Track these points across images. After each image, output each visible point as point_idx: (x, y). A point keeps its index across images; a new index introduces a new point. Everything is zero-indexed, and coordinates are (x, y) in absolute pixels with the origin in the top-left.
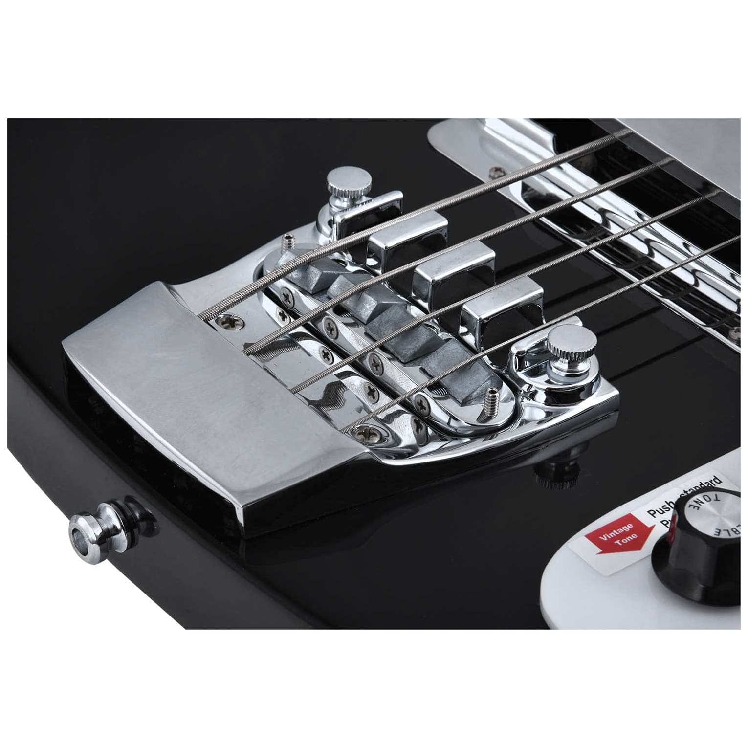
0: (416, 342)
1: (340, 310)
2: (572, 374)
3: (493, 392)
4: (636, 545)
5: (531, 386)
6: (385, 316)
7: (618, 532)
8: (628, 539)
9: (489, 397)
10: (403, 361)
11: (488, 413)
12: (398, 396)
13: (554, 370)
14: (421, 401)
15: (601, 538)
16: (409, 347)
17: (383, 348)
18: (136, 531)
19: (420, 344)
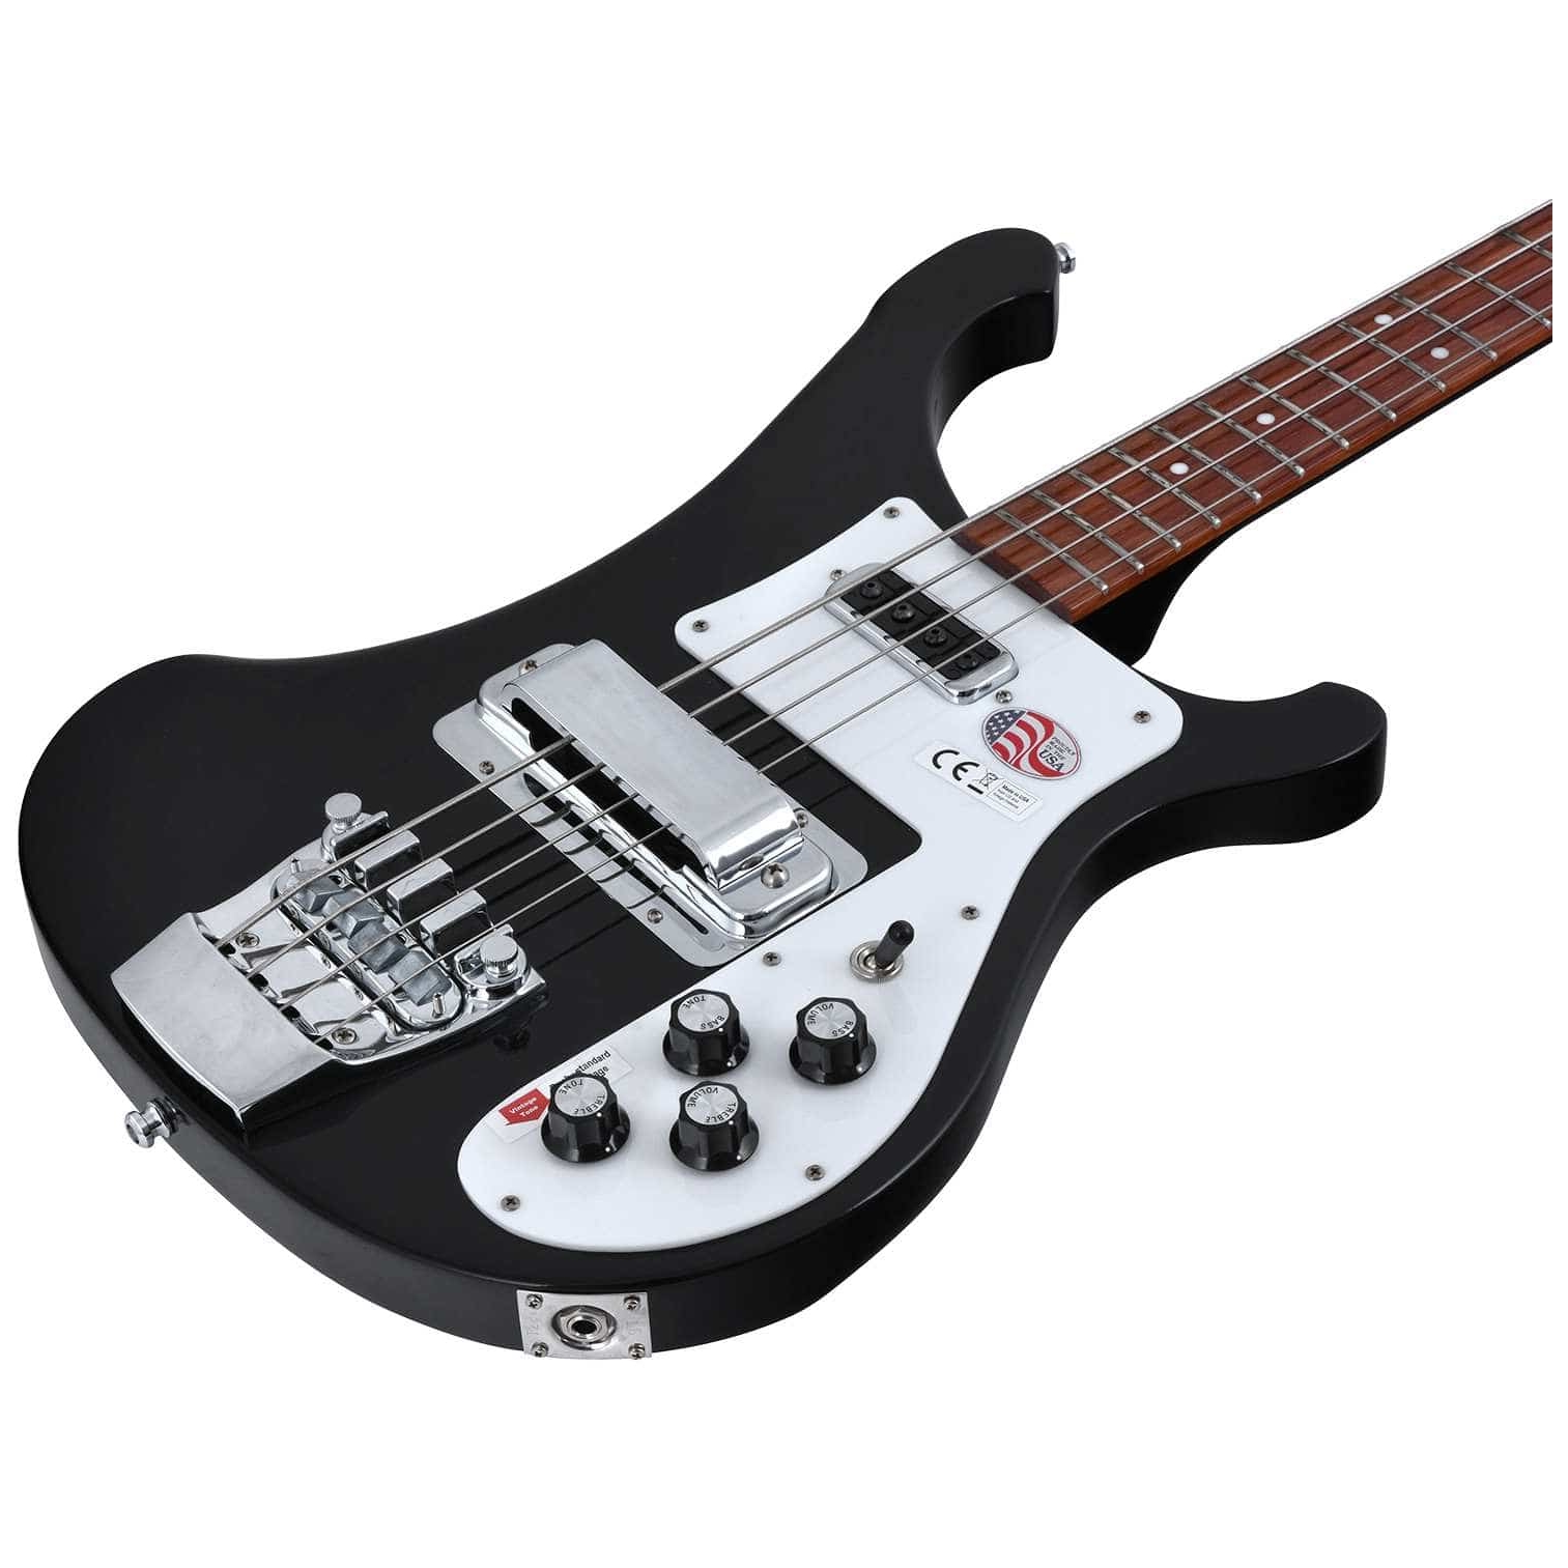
1: (331, 926)
2: (503, 974)
3: (438, 996)
4: (535, 1116)
5: (472, 986)
6: (363, 932)
8: (531, 1110)
10: (375, 970)
11: (439, 1010)
12: (377, 997)
13: (489, 973)
14: (391, 1002)
17: (361, 960)
18: (175, 1121)
19: (387, 956)
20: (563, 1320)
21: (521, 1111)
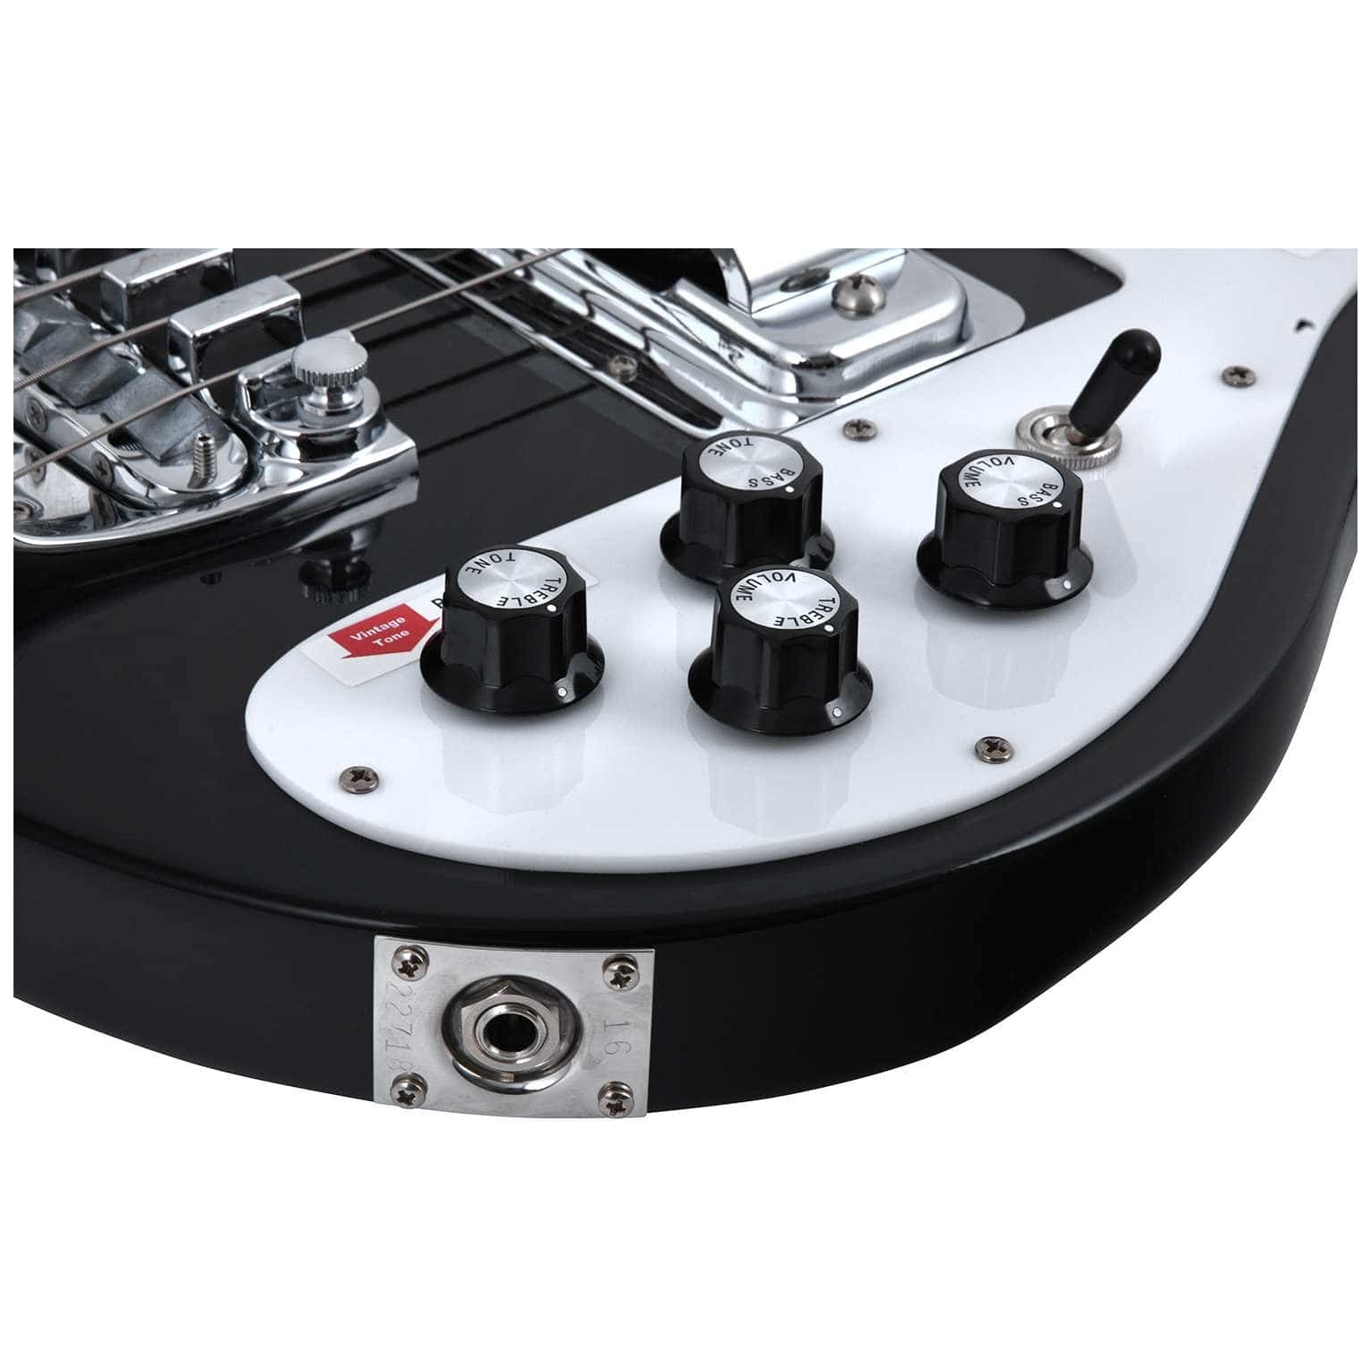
0: (95, 374)
2: (336, 410)
3: (204, 439)
5: (273, 434)
6: (50, 341)
7: (380, 629)
8: (395, 637)
9: (199, 447)
10: (74, 404)
11: (202, 472)
13: (307, 407)
14: (100, 462)
15: (352, 637)
16: (84, 382)
17: (42, 385)
19: (101, 379)
20: (467, 1013)
21: (375, 637)
